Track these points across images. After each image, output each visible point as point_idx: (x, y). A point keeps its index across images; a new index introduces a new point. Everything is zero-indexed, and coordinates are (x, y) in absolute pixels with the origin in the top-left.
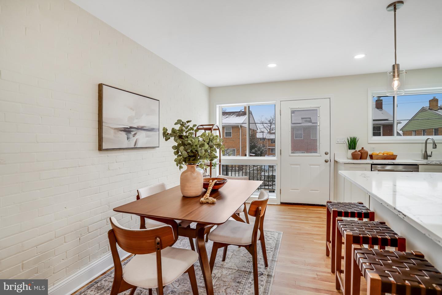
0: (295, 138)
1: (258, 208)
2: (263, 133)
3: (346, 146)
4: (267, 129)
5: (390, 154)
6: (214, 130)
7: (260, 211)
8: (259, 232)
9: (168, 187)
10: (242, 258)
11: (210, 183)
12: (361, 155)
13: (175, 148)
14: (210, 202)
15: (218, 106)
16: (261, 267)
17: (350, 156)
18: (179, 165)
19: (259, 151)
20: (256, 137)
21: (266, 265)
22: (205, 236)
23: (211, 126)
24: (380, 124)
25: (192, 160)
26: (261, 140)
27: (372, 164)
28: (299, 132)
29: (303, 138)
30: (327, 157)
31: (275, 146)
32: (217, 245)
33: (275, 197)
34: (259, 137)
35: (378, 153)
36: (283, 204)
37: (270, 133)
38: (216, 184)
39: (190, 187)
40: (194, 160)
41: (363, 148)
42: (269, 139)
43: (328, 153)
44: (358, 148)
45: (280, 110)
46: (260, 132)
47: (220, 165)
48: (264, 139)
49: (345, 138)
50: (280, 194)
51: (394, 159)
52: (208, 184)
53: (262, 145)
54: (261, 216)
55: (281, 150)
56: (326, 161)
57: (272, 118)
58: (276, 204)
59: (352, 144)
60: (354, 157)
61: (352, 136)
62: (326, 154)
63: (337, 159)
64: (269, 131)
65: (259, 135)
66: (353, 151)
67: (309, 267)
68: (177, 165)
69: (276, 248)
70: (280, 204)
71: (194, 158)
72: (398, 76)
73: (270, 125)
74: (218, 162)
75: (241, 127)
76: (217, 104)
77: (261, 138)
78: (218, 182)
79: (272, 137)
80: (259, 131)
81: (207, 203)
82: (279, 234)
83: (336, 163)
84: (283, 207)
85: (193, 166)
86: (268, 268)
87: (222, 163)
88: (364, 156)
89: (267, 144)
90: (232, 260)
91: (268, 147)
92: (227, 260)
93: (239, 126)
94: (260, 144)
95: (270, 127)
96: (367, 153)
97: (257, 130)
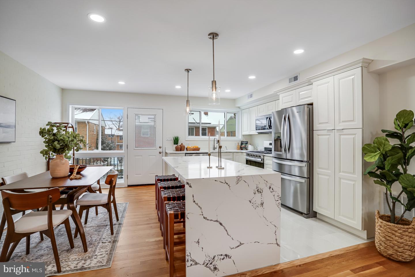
0: (143, 135)
1: (111, 179)
2: (112, 129)
3: (172, 142)
4: (116, 126)
5: (197, 147)
6: (68, 128)
7: (113, 181)
8: (112, 197)
9: (30, 176)
10: (100, 220)
11: (75, 167)
12: (180, 149)
13: (46, 143)
14: (77, 178)
15: (71, 106)
16: (114, 221)
17: (174, 149)
18: (45, 155)
19: (107, 147)
20: (105, 134)
21: (118, 220)
22: (75, 202)
23: (66, 125)
24: (206, 127)
25: (61, 151)
26: (109, 137)
27: (186, 154)
28: (146, 130)
29: (149, 135)
30: (161, 150)
31: (123, 143)
32: (83, 208)
33: (124, 182)
34: (107, 134)
35: (190, 146)
36: (129, 186)
37: (119, 129)
38: (79, 168)
39: (60, 170)
40: (62, 151)
41: (182, 144)
42: (117, 136)
43: (161, 147)
44: (179, 144)
45: (127, 115)
46: (109, 129)
47: (74, 158)
48: (113, 135)
49: (171, 137)
50: (127, 179)
51: (199, 150)
52: (74, 168)
53: (110, 141)
54: (114, 184)
55: (127, 145)
56: (160, 153)
57: (121, 115)
58: (124, 187)
59: (176, 141)
60: (177, 149)
61: (176, 136)
62: (160, 148)
63: (167, 151)
64: (118, 127)
65: (107, 132)
66: (176, 145)
67: (145, 216)
68: (44, 156)
69: (124, 211)
70: (127, 186)
71: (63, 149)
72: (189, 106)
73: (119, 122)
74: (72, 156)
75: (88, 123)
76: (71, 105)
77: (109, 135)
78: (81, 167)
79: (121, 133)
80: (107, 127)
81: (76, 179)
82: (126, 203)
83: (166, 153)
84: (130, 188)
85: (62, 156)
86: (119, 221)
87: (76, 157)
88: (183, 148)
89: (116, 140)
90: (92, 222)
91: (117, 144)
92: (88, 224)
93: (86, 122)
94: (109, 140)
95: (119, 124)
96: (184, 147)
97: (106, 126)
